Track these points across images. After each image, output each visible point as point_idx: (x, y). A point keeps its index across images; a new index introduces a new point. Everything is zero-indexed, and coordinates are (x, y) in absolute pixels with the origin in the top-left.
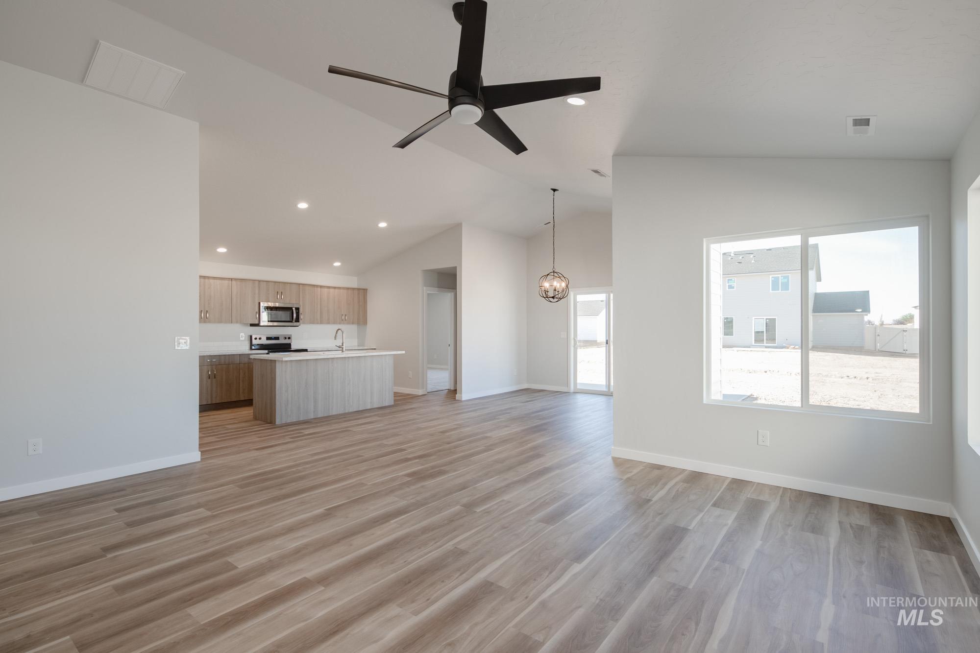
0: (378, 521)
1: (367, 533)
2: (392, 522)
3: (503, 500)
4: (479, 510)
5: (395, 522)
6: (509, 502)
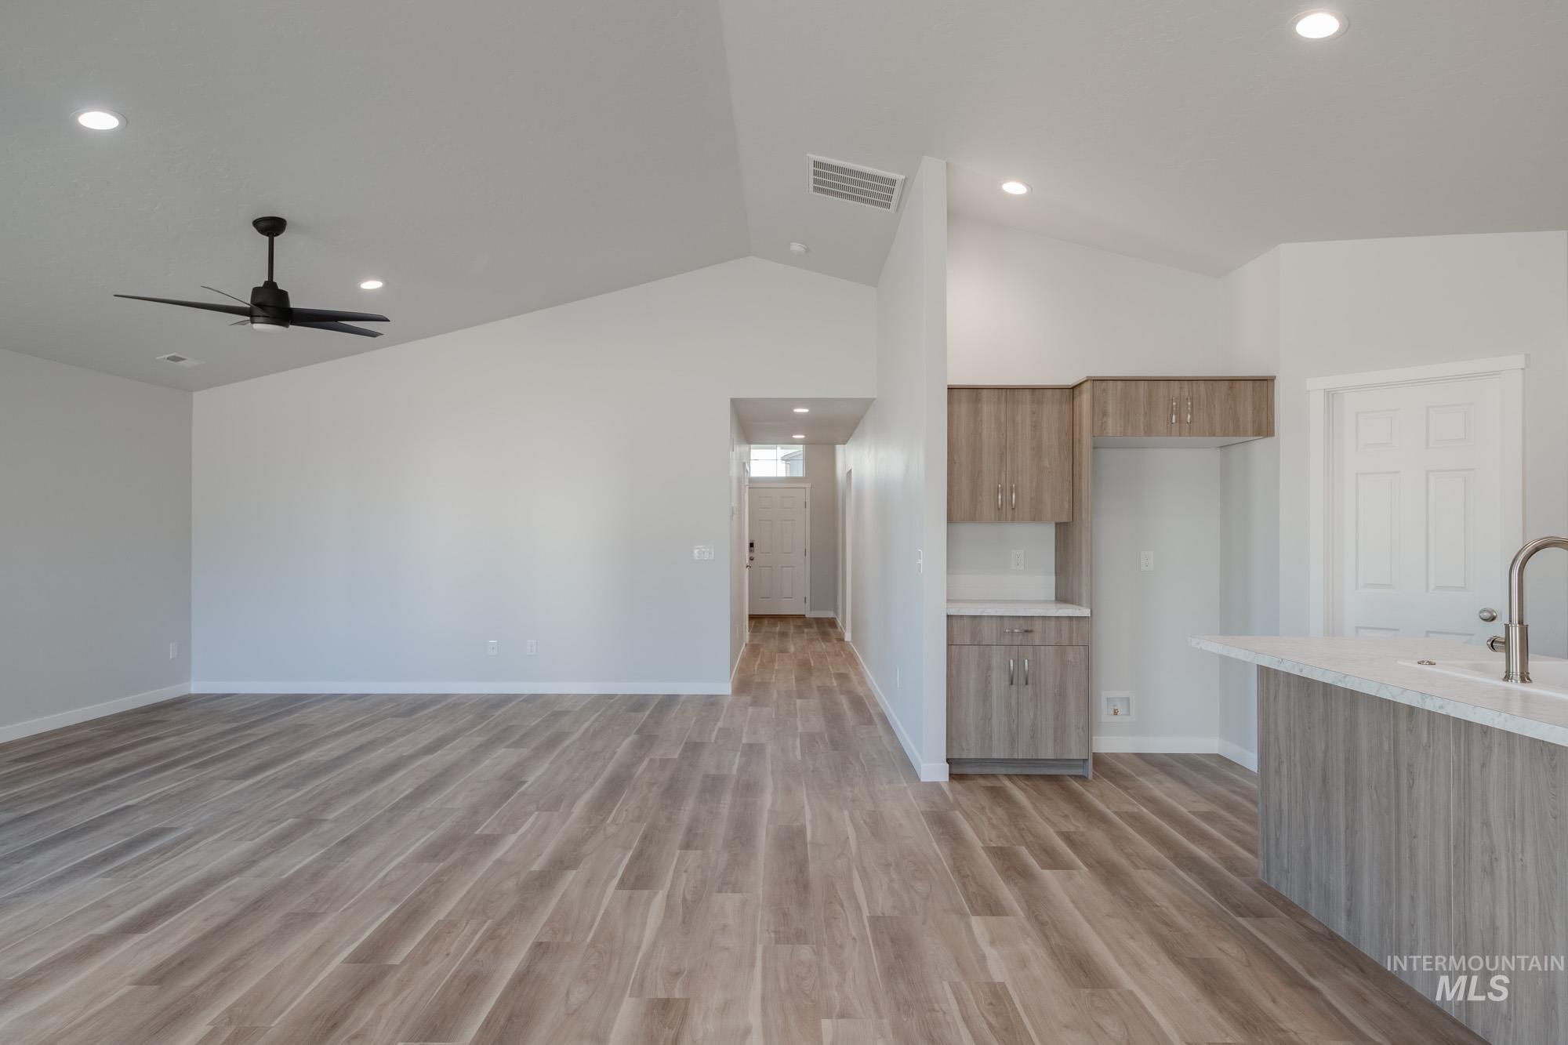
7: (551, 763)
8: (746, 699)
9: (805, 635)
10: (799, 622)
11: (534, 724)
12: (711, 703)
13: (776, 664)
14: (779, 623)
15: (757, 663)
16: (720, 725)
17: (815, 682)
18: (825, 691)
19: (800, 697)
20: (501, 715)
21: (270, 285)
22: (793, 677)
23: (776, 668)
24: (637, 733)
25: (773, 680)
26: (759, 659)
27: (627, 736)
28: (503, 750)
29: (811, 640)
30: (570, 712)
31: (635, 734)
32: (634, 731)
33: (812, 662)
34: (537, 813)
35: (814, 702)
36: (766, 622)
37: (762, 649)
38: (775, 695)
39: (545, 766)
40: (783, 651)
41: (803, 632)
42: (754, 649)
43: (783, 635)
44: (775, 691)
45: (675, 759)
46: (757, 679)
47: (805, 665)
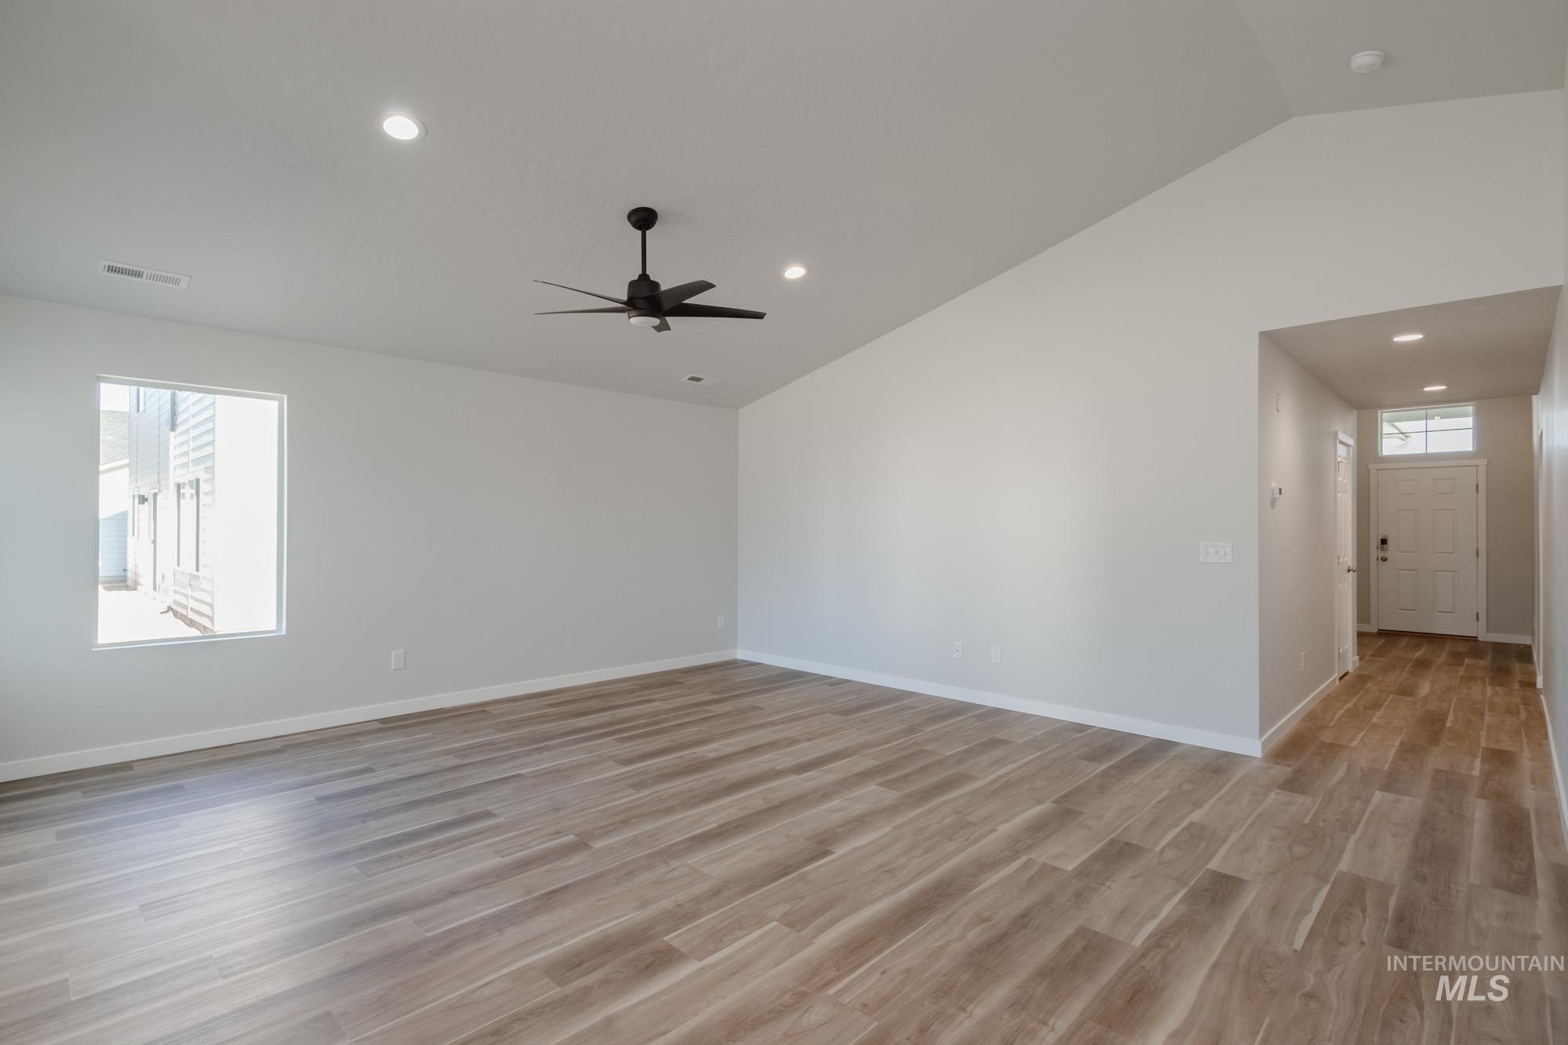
0: (736, 827)
1: (746, 812)
2: (714, 825)
3: (502, 857)
4: (571, 838)
5: (710, 824)
6: (497, 852)
7: (896, 828)
8: (1283, 771)
9: (1462, 669)
10: (1462, 647)
11: (948, 754)
12: (1219, 765)
13: (1379, 713)
14: (1426, 645)
15: (1348, 706)
16: (1196, 816)
17: (1436, 760)
18: (1450, 784)
19: (1387, 787)
20: (931, 731)
21: (644, 276)
22: (1397, 743)
23: (1375, 720)
24: (1056, 801)
25: (1354, 744)
26: (1354, 700)
27: (1039, 802)
28: (875, 786)
29: (1469, 679)
30: (1011, 742)
31: (1052, 802)
32: (1051, 800)
33: (1451, 718)
34: (777, 923)
35: (1410, 805)
36: (1404, 642)
37: (1369, 684)
38: (1341, 772)
39: (887, 830)
40: (1405, 691)
41: (1461, 664)
42: (1353, 683)
43: (1423, 665)
44: (1346, 764)
45: (1067, 871)
46: (1327, 737)
47: (1432, 725)
